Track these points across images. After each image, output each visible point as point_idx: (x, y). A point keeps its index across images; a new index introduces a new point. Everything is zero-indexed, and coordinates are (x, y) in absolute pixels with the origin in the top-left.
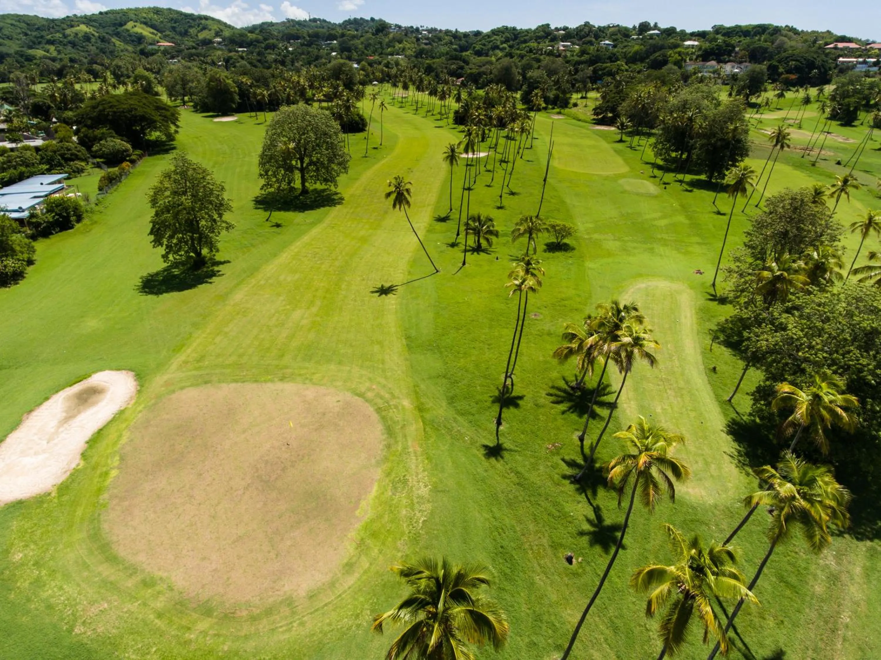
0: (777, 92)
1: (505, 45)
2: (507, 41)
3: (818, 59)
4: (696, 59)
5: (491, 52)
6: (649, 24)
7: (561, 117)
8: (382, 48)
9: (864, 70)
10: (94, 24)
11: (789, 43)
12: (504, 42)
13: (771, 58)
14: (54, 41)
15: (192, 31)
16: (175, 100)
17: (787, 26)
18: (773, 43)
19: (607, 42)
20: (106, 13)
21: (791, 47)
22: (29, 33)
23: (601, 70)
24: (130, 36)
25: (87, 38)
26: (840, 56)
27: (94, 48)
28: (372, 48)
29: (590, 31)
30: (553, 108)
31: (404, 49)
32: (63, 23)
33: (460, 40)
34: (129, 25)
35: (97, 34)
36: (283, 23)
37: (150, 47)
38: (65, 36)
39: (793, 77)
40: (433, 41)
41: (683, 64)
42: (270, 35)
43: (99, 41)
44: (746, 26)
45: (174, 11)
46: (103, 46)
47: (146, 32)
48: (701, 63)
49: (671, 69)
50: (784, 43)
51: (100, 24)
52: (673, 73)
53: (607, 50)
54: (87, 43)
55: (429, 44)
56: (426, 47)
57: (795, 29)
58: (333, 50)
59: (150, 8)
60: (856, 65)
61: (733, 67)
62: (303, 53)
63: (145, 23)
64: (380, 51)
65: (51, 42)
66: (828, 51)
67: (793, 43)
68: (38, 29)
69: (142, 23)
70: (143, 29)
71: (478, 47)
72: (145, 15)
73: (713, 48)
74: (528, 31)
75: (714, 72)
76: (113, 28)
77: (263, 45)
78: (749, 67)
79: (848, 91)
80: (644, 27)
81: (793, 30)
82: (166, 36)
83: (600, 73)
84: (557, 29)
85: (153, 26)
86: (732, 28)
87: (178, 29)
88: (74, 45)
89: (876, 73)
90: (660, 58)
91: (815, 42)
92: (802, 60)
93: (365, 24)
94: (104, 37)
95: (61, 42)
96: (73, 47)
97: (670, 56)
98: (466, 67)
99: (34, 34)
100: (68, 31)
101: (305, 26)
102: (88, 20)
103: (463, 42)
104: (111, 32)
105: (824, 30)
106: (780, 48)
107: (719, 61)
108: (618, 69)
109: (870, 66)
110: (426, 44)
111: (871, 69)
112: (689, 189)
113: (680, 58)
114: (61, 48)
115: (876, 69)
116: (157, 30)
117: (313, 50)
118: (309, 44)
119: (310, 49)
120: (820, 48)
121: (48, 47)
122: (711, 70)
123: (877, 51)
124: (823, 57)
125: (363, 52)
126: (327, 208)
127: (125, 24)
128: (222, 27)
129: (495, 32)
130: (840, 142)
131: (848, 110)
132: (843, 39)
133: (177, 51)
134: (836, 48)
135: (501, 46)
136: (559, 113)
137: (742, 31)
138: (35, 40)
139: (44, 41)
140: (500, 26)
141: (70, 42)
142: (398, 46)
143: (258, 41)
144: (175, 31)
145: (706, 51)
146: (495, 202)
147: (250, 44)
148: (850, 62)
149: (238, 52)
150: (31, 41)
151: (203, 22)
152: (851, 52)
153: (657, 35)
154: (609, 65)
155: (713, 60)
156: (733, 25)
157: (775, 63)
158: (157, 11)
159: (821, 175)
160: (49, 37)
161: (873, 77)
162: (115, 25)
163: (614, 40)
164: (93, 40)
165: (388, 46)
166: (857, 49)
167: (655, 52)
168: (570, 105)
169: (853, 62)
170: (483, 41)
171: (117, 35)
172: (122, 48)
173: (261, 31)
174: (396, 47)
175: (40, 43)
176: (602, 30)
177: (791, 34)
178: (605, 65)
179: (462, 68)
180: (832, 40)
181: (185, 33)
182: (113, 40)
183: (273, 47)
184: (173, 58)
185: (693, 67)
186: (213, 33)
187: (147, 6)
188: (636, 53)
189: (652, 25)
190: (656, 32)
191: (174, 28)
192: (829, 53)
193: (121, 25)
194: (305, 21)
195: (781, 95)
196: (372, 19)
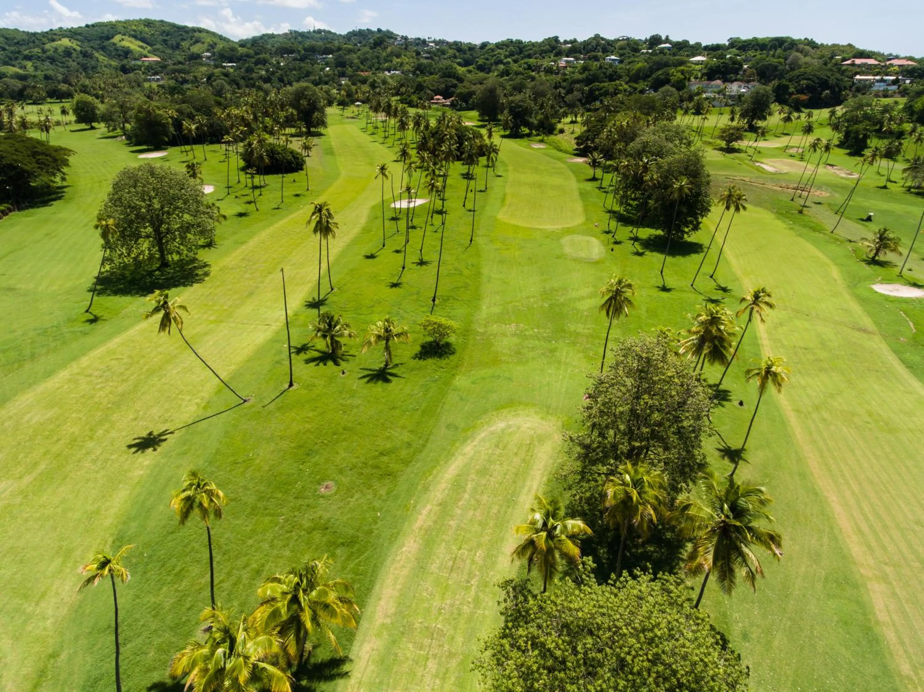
0: (783, 116)
1: (509, 60)
2: (511, 54)
3: (832, 78)
4: (701, 77)
5: (494, 67)
6: (660, 37)
7: (542, 146)
8: (379, 63)
9: (882, 89)
10: (79, 37)
11: (803, 59)
12: (509, 56)
13: (781, 77)
14: (32, 56)
15: (184, 44)
16: (114, 129)
17: (806, 39)
18: (786, 59)
19: (613, 57)
20: (93, 26)
21: (806, 63)
22: (7, 48)
23: (598, 90)
24: (117, 50)
25: (68, 53)
26: (856, 73)
27: (75, 63)
28: (369, 63)
29: (598, 44)
30: (538, 135)
31: (402, 64)
32: (44, 37)
33: (465, 53)
34: (117, 39)
35: (78, 48)
36: (286, 34)
37: (133, 62)
38: (44, 51)
39: (804, 97)
40: (435, 55)
41: (687, 83)
42: (263, 49)
43: (80, 56)
44: (763, 39)
45: (166, 23)
46: (84, 62)
47: (134, 45)
48: (706, 82)
49: (668, 91)
50: (797, 59)
51: (86, 38)
52: (671, 96)
53: (611, 66)
54: (67, 59)
55: (431, 58)
56: (425, 61)
57: (814, 42)
58: (327, 64)
59: (140, 20)
60: (873, 83)
61: (740, 87)
62: (295, 69)
63: (135, 37)
64: (376, 65)
65: (28, 58)
66: (844, 68)
67: (808, 59)
68: (18, 43)
69: (130, 36)
70: (131, 42)
71: (481, 62)
72: (134, 28)
73: (719, 66)
74: (533, 45)
75: (719, 93)
76: (98, 42)
77: (253, 60)
78: (756, 86)
79: (857, 116)
80: (655, 41)
81: (812, 44)
82: (155, 50)
83: (597, 93)
84: (566, 42)
85: (143, 40)
86: (749, 40)
87: (169, 43)
88: (52, 60)
89: (895, 92)
90: (662, 77)
91: (832, 58)
92: (815, 79)
93: (370, 36)
94: (86, 52)
95: (39, 57)
96: (51, 63)
97: (672, 75)
98: (460, 85)
99: (13, 48)
100: (48, 46)
101: (308, 37)
102: (72, 34)
103: (468, 56)
104: (96, 46)
105: (845, 43)
106: (794, 66)
107: (725, 80)
108: (616, 89)
109: (888, 85)
110: (427, 58)
111: (890, 88)
112: (641, 251)
113: (682, 77)
114: (39, 64)
115: (894, 88)
116: (147, 44)
117: (306, 66)
118: (302, 60)
119: (303, 65)
120: (836, 64)
121: (25, 63)
122: (716, 90)
123: (896, 68)
124: (838, 75)
125: (359, 68)
126: (181, 288)
127: (113, 37)
128: (215, 40)
129: (500, 46)
130: (842, 178)
131: (856, 138)
132: (862, 54)
133: (161, 67)
134: (853, 64)
135: (505, 61)
136: (542, 141)
137: (758, 45)
138: (11, 55)
139: (21, 57)
140: (504, 39)
141: (48, 58)
142: (396, 60)
143: (248, 56)
144: (167, 44)
145: (711, 69)
146: (393, 275)
147: (239, 59)
148: (867, 80)
149: (224, 67)
150: (7, 56)
151: (197, 34)
152: (869, 70)
153: (669, 49)
154: (606, 84)
155: (719, 78)
156: (750, 37)
157: (784, 82)
158: (148, 23)
159: (804, 226)
160: (26, 52)
161: (891, 96)
162: (101, 38)
163: (621, 55)
164: (74, 55)
165: (386, 61)
166: (875, 65)
167: (658, 69)
168: (556, 132)
169: (870, 80)
170: (486, 56)
171: (103, 48)
172: (106, 63)
173: (252, 45)
174: (394, 62)
175: (16, 59)
176: (610, 43)
177: (807, 48)
178: (603, 84)
179: (455, 86)
180: (851, 55)
181: (177, 47)
182: (97, 55)
183: (264, 62)
184: (156, 74)
185: (697, 86)
186: (206, 46)
187: (137, 18)
188: (639, 70)
189: (663, 38)
190: (668, 45)
191: (165, 41)
192: (846, 70)
193: (108, 38)
194: (309, 32)
195: (788, 119)
196: (379, 30)
